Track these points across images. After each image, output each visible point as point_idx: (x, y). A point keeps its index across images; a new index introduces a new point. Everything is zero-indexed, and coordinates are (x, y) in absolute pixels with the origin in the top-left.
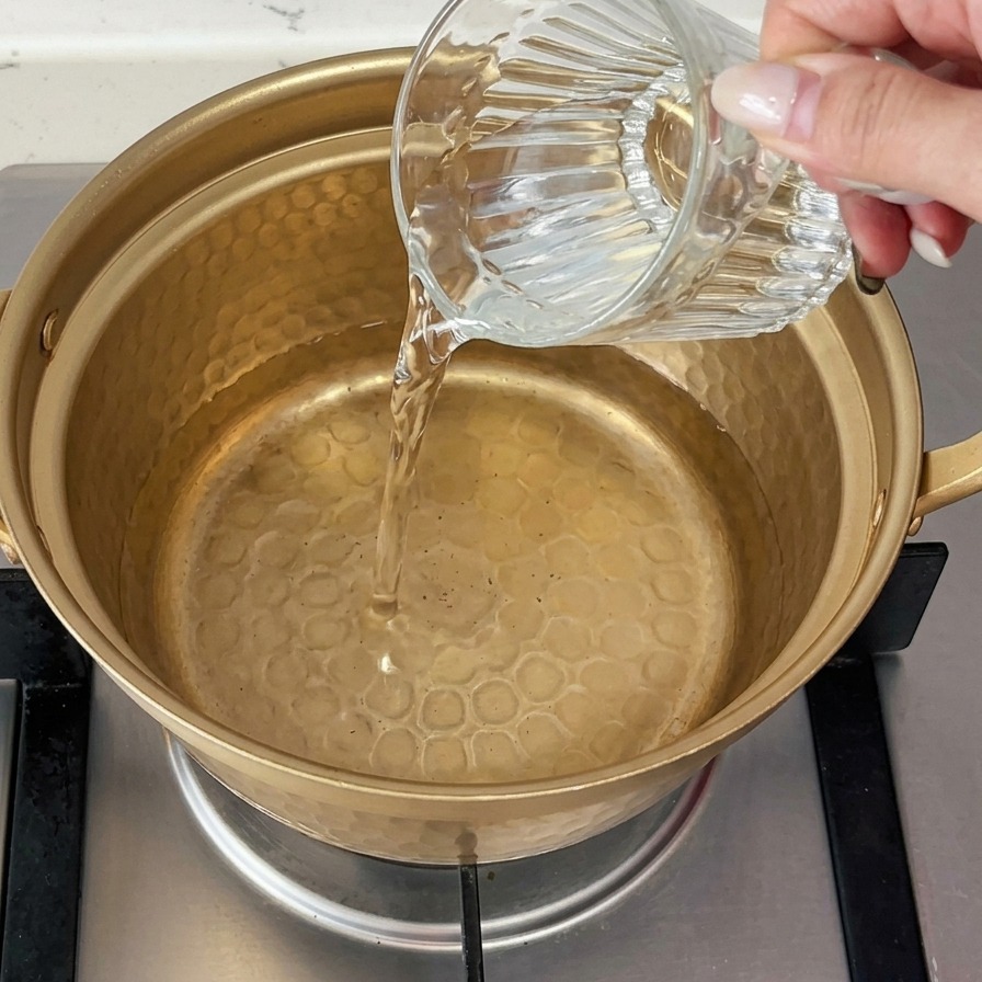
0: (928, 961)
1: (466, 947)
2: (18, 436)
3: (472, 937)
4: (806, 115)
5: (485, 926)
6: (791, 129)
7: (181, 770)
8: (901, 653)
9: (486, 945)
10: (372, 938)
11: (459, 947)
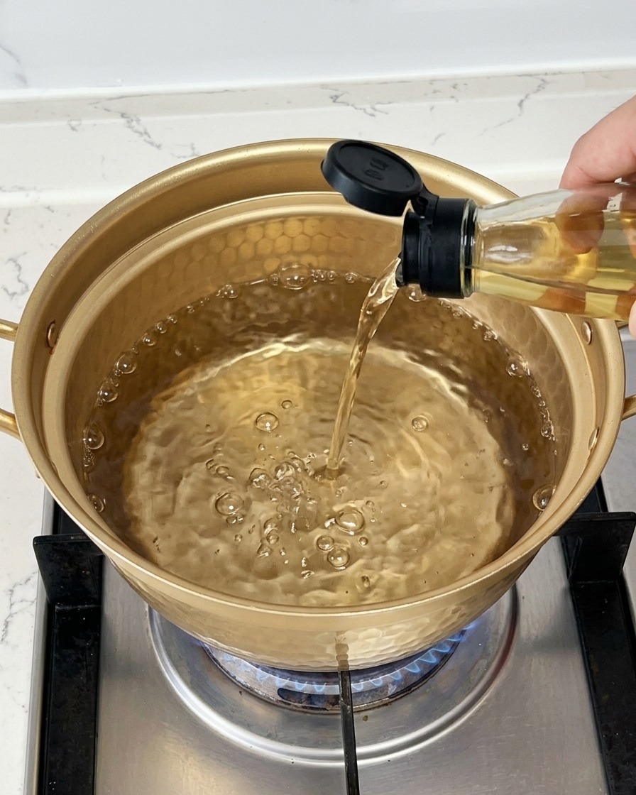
1: (346, 763)
10: (289, 759)
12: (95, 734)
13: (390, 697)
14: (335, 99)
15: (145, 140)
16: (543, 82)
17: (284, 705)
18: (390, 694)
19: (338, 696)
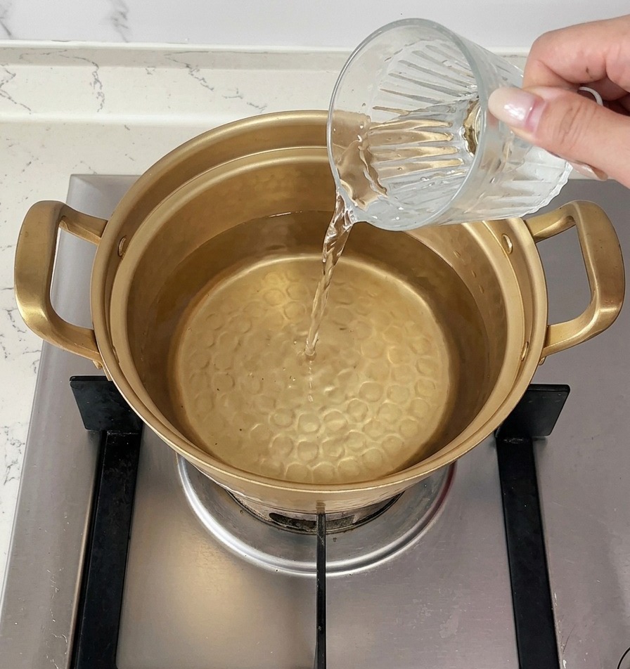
0: (552, 594)
1: (318, 575)
2: (106, 295)
3: (321, 570)
4: (535, 120)
5: (328, 565)
6: (527, 125)
7: (184, 481)
8: (547, 437)
9: (328, 575)
10: (274, 568)
11: (315, 575)
13: (354, 524)
15: (201, 84)
17: (273, 524)
18: (355, 521)
19: (315, 522)
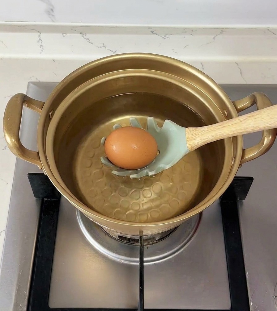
1: (140, 264)
3: (142, 262)
5: (145, 259)
8: (243, 201)
9: (144, 264)
10: (120, 261)
11: (138, 264)
12: (54, 247)
13: (156, 241)
14: (152, 32)
15: (87, 41)
16: (222, 31)
17: (120, 241)
18: (157, 239)
19: (139, 240)
